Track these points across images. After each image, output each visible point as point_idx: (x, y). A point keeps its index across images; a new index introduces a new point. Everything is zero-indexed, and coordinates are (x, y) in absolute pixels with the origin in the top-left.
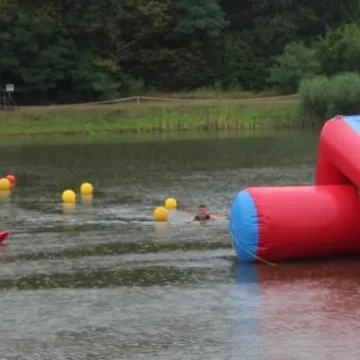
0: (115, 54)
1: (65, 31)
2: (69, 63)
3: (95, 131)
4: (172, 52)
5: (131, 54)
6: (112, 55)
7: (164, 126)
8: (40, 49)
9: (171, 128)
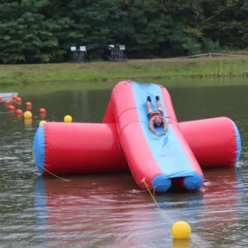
0: (200, 25)
1: (165, 10)
2: (168, 31)
3: (175, 76)
4: (240, 23)
5: (212, 25)
6: (198, 26)
7: (220, 74)
8: (148, 21)
9: (226, 74)
